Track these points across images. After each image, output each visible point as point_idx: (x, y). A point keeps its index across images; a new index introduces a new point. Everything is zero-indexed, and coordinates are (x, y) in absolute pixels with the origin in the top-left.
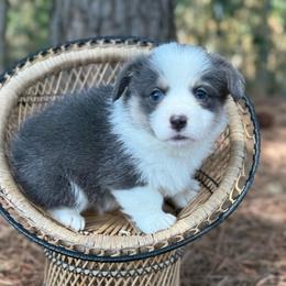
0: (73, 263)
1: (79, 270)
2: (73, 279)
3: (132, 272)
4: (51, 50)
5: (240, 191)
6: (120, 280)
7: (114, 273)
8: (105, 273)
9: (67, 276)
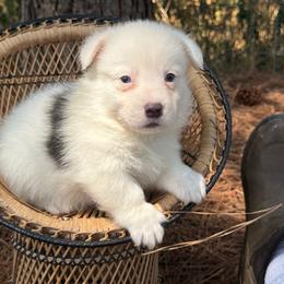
1: (59, 260)
3: (116, 256)
4: (6, 31)
6: (104, 266)
7: (98, 259)
9: (44, 269)
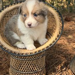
0: (16, 57)
2: (16, 61)
5: (57, 38)
8: (23, 59)
